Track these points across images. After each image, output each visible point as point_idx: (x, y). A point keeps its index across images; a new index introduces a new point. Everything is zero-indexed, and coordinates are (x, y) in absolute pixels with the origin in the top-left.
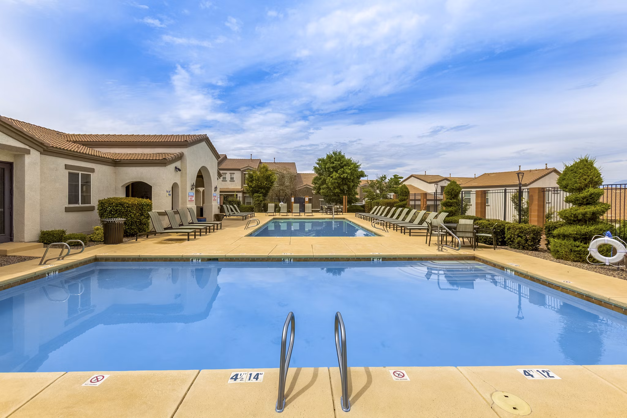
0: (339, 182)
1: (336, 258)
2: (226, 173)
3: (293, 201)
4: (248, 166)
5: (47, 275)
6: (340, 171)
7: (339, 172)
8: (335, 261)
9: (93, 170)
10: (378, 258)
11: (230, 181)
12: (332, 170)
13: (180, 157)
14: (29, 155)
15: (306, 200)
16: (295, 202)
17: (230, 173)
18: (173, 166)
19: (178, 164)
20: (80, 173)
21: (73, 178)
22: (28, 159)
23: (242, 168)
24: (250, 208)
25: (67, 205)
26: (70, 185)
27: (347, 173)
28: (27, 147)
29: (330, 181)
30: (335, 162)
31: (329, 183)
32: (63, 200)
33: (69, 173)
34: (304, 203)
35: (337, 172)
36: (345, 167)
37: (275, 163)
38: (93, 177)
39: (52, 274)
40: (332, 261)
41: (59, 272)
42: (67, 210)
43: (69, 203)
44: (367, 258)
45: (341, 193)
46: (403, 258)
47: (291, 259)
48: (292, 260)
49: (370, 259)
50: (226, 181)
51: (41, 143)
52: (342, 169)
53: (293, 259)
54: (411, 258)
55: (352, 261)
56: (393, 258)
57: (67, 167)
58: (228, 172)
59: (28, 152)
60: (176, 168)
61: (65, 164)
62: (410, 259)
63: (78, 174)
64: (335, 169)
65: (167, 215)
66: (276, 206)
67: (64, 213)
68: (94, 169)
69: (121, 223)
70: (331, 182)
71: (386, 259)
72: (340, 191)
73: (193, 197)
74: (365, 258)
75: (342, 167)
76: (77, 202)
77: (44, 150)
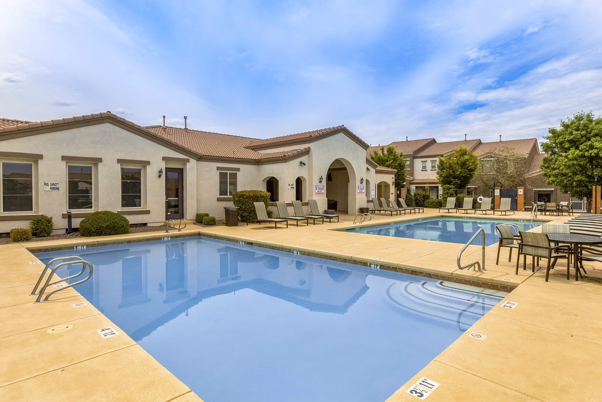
0: (582, 163)
1: (334, 257)
2: (427, 161)
3: (498, 194)
4: (453, 150)
5: (162, 239)
6: (585, 145)
7: (580, 148)
8: (333, 260)
9: (238, 170)
10: (376, 264)
11: (431, 170)
12: (567, 145)
13: (307, 152)
14: (189, 163)
15: (519, 193)
16: (502, 195)
17: (431, 161)
18: (298, 160)
19: (304, 159)
20: (228, 172)
21: (223, 176)
22: (188, 165)
23: (445, 154)
24: (438, 203)
25: (219, 196)
26: (221, 183)
27: (596, 148)
28: (188, 158)
29: (564, 163)
30: (574, 132)
31: (561, 166)
32: (216, 193)
33: (220, 173)
34: (517, 196)
35: (577, 148)
36: (593, 139)
37: (501, 142)
38: (239, 174)
39: (166, 239)
40: (330, 259)
41: (170, 238)
42: (219, 200)
43: (220, 195)
44: (364, 263)
45: (590, 182)
46: (405, 269)
47: (298, 251)
48: (299, 253)
49: (366, 264)
50: (427, 170)
51: (196, 154)
52: (589, 143)
53: (300, 251)
54: (416, 272)
55: (348, 263)
56: (392, 267)
57: (218, 168)
58: (429, 160)
59: (188, 161)
60: (301, 162)
61: (217, 167)
62: (414, 273)
63: (227, 173)
64: (575, 143)
65: (293, 206)
66: (475, 202)
67: (217, 202)
68: (239, 168)
69: (234, 210)
70: (565, 165)
71: (384, 268)
72: (587, 179)
73: (323, 189)
74: (362, 262)
75: (589, 139)
76: (226, 194)
77: (198, 158)
